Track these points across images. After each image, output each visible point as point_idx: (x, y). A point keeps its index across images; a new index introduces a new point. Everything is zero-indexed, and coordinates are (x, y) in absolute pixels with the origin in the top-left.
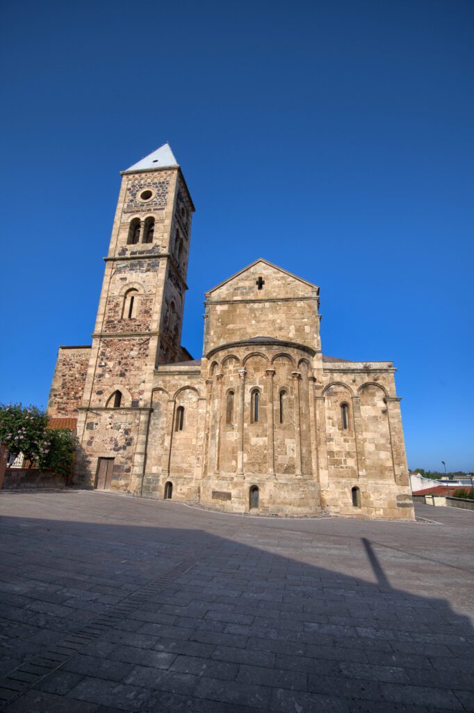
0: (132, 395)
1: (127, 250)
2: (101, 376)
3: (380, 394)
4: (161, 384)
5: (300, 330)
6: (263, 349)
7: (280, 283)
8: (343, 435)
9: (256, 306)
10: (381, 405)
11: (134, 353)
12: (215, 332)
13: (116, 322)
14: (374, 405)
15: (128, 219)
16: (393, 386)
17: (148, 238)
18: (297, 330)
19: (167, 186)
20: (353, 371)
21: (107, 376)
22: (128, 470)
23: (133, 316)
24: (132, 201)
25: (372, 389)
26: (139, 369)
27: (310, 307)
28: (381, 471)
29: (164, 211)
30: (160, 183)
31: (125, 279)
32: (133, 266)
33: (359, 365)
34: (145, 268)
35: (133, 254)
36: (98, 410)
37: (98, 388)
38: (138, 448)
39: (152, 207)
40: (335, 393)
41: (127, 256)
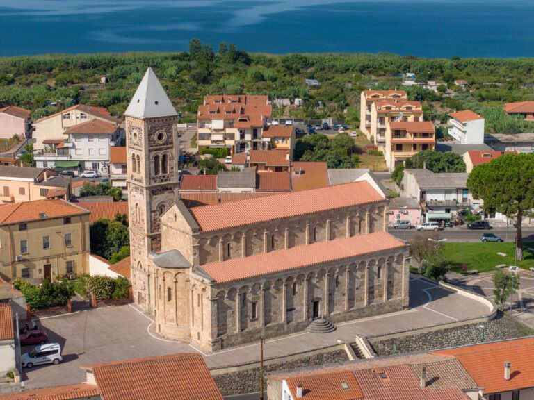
0: (144, 265)
1: (133, 176)
3: (207, 295)
7: (181, 220)
11: (142, 243)
12: (164, 241)
13: (135, 223)
15: (131, 153)
19: (141, 132)
20: (199, 281)
21: (136, 252)
22: (145, 300)
23: (140, 220)
24: (131, 139)
26: (143, 252)
27: (190, 239)
29: (141, 153)
30: (139, 128)
31: (134, 196)
32: (136, 188)
33: (201, 278)
34: (140, 192)
35: (135, 180)
36: (135, 269)
37: (134, 257)
38: (147, 292)
39: (138, 147)
40: (196, 289)
41: (133, 180)
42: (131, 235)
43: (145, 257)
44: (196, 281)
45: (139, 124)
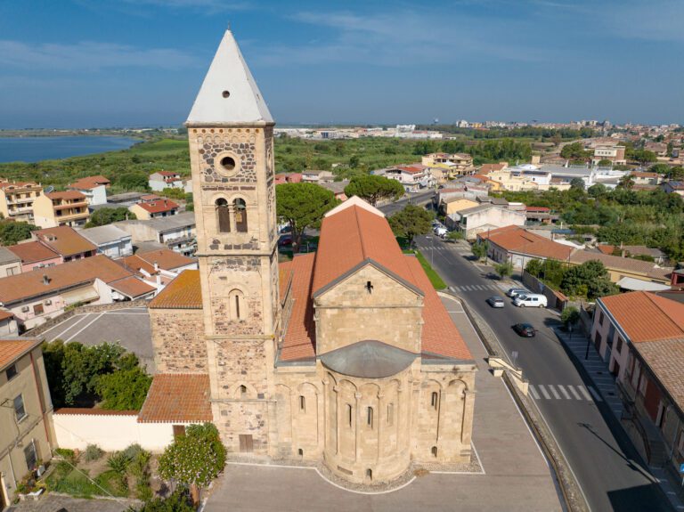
0: (257, 388)
1: (219, 242)
2: (222, 373)
3: (463, 386)
4: (282, 381)
5: (404, 335)
7: (388, 288)
8: (430, 414)
9: (365, 311)
10: (461, 393)
11: (251, 354)
12: (326, 335)
13: (226, 324)
14: (456, 394)
15: (212, 198)
16: (473, 382)
17: (242, 227)
18: (402, 335)
19: (253, 152)
20: (444, 372)
21: (229, 373)
22: (265, 443)
23: (243, 317)
24: (209, 171)
25: (457, 384)
26: (258, 367)
27: (414, 314)
28: (454, 436)
29: (255, 192)
30: (242, 146)
31: (224, 278)
32: (230, 262)
33: (450, 367)
34: (245, 266)
35: (227, 247)
36: (228, 401)
37: (223, 383)
38: (271, 429)
39: (239, 184)
40: (429, 386)
41: (221, 250)
42: (212, 349)
43: (265, 374)
44: (431, 376)
45: (244, 137)
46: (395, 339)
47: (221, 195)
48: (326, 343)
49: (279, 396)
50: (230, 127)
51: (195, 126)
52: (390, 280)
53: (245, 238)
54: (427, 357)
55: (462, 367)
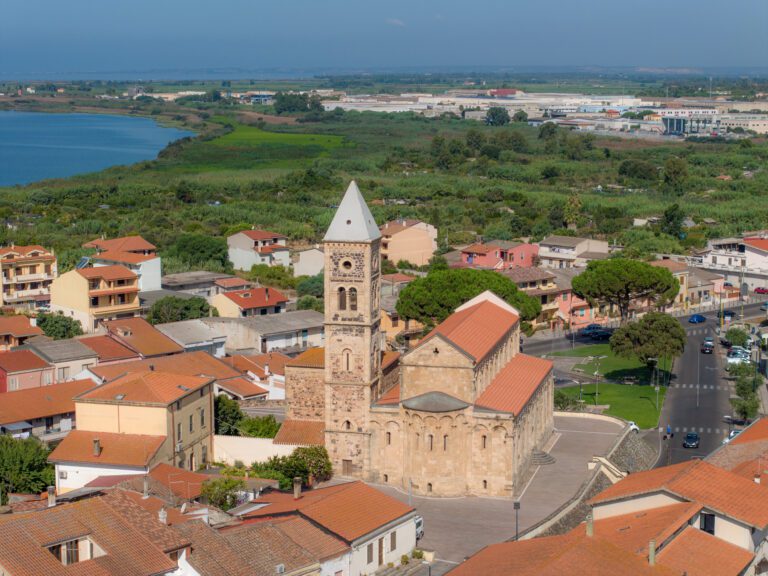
0: (357, 423)
1: (338, 316)
2: (335, 410)
3: (504, 432)
4: (375, 418)
5: (460, 389)
6: (434, 415)
7: (449, 354)
9: (434, 369)
10: (503, 437)
11: (355, 397)
12: (407, 385)
13: (339, 373)
14: (500, 438)
15: (336, 286)
16: (511, 429)
17: (354, 308)
19: (363, 259)
20: (489, 419)
21: (339, 410)
22: (361, 467)
23: (351, 369)
24: (335, 269)
25: (500, 429)
26: (359, 407)
27: (468, 373)
28: (500, 473)
29: (362, 284)
30: (356, 255)
31: (340, 340)
32: (345, 330)
33: (494, 415)
34: (354, 333)
35: (343, 320)
36: (337, 432)
37: (334, 418)
38: (366, 456)
39: (353, 278)
40: (479, 430)
41: (339, 321)
42: (329, 390)
43: (363, 412)
44: (480, 421)
45: (357, 249)
46: (454, 391)
47: (342, 285)
48: (407, 392)
49: (373, 431)
50: (350, 243)
51: (329, 242)
52: (450, 347)
53: (355, 314)
54: (478, 407)
55: (502, 416)
